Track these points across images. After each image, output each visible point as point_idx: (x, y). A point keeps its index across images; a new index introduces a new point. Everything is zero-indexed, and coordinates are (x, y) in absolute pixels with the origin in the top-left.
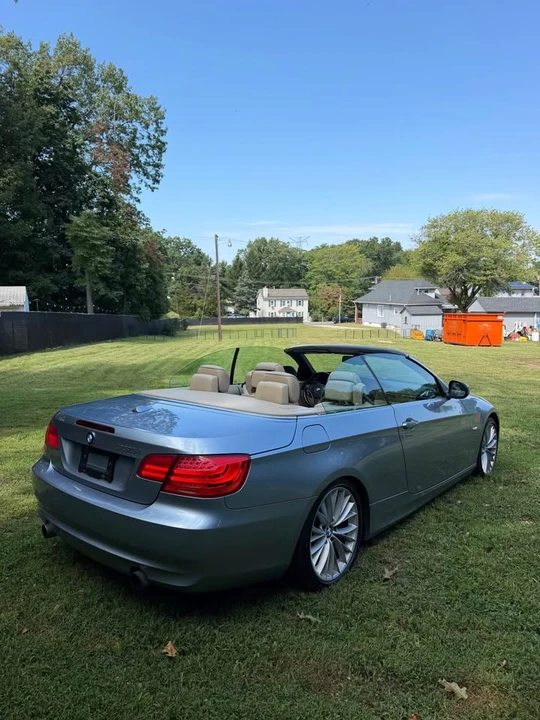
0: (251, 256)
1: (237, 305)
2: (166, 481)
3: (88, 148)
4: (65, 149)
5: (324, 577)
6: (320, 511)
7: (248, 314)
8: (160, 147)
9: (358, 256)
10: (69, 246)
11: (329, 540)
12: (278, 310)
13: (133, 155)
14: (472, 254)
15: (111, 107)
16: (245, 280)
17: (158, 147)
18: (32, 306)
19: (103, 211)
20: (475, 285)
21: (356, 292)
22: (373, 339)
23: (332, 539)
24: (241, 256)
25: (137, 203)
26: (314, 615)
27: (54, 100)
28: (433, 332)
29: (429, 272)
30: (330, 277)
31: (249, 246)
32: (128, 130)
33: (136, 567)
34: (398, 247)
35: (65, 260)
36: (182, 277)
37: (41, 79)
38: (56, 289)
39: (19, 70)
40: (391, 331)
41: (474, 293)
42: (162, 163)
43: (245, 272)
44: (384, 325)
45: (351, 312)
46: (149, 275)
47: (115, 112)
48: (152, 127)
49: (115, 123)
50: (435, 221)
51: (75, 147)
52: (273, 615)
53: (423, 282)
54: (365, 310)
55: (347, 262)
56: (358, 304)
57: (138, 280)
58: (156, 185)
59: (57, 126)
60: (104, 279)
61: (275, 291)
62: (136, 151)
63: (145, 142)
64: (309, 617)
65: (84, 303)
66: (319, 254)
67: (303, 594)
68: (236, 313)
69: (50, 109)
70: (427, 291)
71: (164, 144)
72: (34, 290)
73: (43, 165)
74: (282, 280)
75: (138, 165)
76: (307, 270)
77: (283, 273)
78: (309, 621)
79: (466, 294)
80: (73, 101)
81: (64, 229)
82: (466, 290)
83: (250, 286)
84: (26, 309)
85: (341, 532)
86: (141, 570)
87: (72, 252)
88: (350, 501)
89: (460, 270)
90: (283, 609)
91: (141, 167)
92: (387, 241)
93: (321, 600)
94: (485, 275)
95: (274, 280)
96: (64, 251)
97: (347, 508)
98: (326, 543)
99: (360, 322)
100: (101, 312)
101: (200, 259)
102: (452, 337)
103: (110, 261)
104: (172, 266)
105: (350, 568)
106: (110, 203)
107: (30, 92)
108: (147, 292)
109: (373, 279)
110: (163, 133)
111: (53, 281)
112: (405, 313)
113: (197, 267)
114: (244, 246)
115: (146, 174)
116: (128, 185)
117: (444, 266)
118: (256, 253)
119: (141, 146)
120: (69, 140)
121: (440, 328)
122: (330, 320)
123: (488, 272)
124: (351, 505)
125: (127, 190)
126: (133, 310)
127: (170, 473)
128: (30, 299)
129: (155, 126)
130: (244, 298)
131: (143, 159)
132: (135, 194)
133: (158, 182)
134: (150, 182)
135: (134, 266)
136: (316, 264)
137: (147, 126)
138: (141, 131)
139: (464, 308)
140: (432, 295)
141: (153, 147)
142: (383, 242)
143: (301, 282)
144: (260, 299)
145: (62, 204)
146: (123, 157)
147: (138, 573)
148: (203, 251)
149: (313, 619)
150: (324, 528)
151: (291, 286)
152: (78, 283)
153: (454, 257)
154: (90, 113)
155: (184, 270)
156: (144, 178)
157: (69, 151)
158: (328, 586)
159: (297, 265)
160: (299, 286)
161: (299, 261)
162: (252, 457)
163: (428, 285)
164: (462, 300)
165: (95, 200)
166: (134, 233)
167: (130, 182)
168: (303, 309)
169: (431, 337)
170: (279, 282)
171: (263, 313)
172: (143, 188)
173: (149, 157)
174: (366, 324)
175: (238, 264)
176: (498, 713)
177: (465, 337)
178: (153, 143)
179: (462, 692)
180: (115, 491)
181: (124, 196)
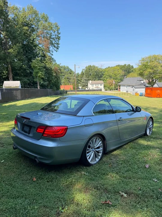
0: (86, 71)
1: (82, 86)
2: (43, 133)
3: (38, 39)
4: (30, 40)
5: (91, 163)
6: (90, 143)
7: (85, 89)
8: (59, 38)
9: (120, 70)
10: (32, 69)
11: (93, 152)
12: (94, 87)
13: (51, 41)
14: (155, 69)
15: (44, 26)
16: (84, 78)
17: (58, 38)
18: (22, 87)
19: (42, 58)
20: (156, 79)
21: (119, 81)
22: (123, 96)
23: (94, 152)
24: (83, 71)
25: (52, 56)
26: (87, 173)
27: (27, 25)
28: (142, 93)
29: (141, 74)
30: (111, 77)
31: (86, 68)
32: (49, 33)
33: (36, 157)
34: (132, 67)
35: (31, 73)
36: (66, 78)
37: (23, 19)
38: (29, 82)
39: (17, 16)
40: (129, 93)
41: (155, 81)
42: (59, 43)
43: (84, 76)
44: (127, 91)
45: (117, 88)
46: (56, 77)
47: (45, 28)
48: (56, 32)
49: (45, 31)
50: (144, 59)
51: (34, 39)
52: (75, 173)
53: (140, 78)
54: (121, 87)
55: (116, 72)
56: (119, 85)
57: (52, 79)
58: (58, 50)
59: (28, 33)
60: (42, 78)
61: (93, 82)
62: (52, 40)
63: (54, 37)
64: (85, 173)
65: (37, 86)
66: (107, 70)
67: (84, 167)
68: (82, 88)
69: (26, 28)
70: (141, 81)
71: (60, 37)
72: (22, 82)
73: (24, 45)
74: (96, 78)
75: (52, 44)
76: (103, 75)
77: (96, 76)
78: (85, 174)
79: (153, 81)
80: (33, 25)
81: (31, 64)
82: (153, 80)
83: (86, 80)
84: (20, 88)
85: (97, 150)
86: (37, 158)
87: (33, 71)
88: (100, 141)
89: (151, 74)
90: (78, 171)
91: (53, 44)
92: (129, 65)
93: (89, 169)
94: (159, 75)
95: (93, 78)
96: (31, 70)
97: (99, 143)
98: (92, 152)
99: (119, 91)
100: (42, 88)
101: (71, 72)
102: (148, 95)
103: (44, 73)
104: (63, 74)
105: (100, 161)
106: (44, 56)
107: (20, 23)
108: (55, 82)
109: (124, 77)
110: (59, 34)
111: (28, 79)
112: (133, 88)
113: (70, 75)
114: (84, 68)
115: (55, 47)
116: (49, 50)
117: (146, 73)
118: (88, 70)
119: (53, 38)
120: (32, 37)
121: (145, 92)
122: (110, 90)
123: (160, 75)
124: (101, 142)
125: (49, 51)
126: (51, 88)
127: (44, 131)
128: (21, 85)
129: (57, 32)
130: (84, 84)
131: (53, 42)
132: (51, 53)
133: (58, 49)
134: (56, 49)
135: (51, 74)
136: (106, 73)
137: (55, 32)
138: (53, 33)
139: (152, 86)
140: (142, 82)
141: (56, 38)
142: (128, 66)
143: (102, 78)
144: (89, 84)
145: (30, 56)
146: (48, 41)
147: (36, 159)
148: (72, 70)
149: (86, 174)
150: (92, 148)
151: (99, 80)
152: (35, 80)
153: (149, 70)
154: (38, 29)
155: (66, 76)
156: (54, 48)
157: (32, 40)
158: (92, 165)
159: (100, 73)
160: (101, 80)
161: (101, 72)
162: (68, 127)
163: (141, 79)
164: (152, 83)
165: (40, 55)
166: (51, 65)
167: (50, 49)
168: (102, 87)
169: (141, 95)
170: (95, 79)
171: (90, 88)
172: (54, 51)
173: (55, 41)
174: (121, 91)
175: (83, 74)
176: (135, 202)
177: (152, 95)
178: (56, 37)
179: (125, 195)
180: (31, 136)
181: (48, 53)
